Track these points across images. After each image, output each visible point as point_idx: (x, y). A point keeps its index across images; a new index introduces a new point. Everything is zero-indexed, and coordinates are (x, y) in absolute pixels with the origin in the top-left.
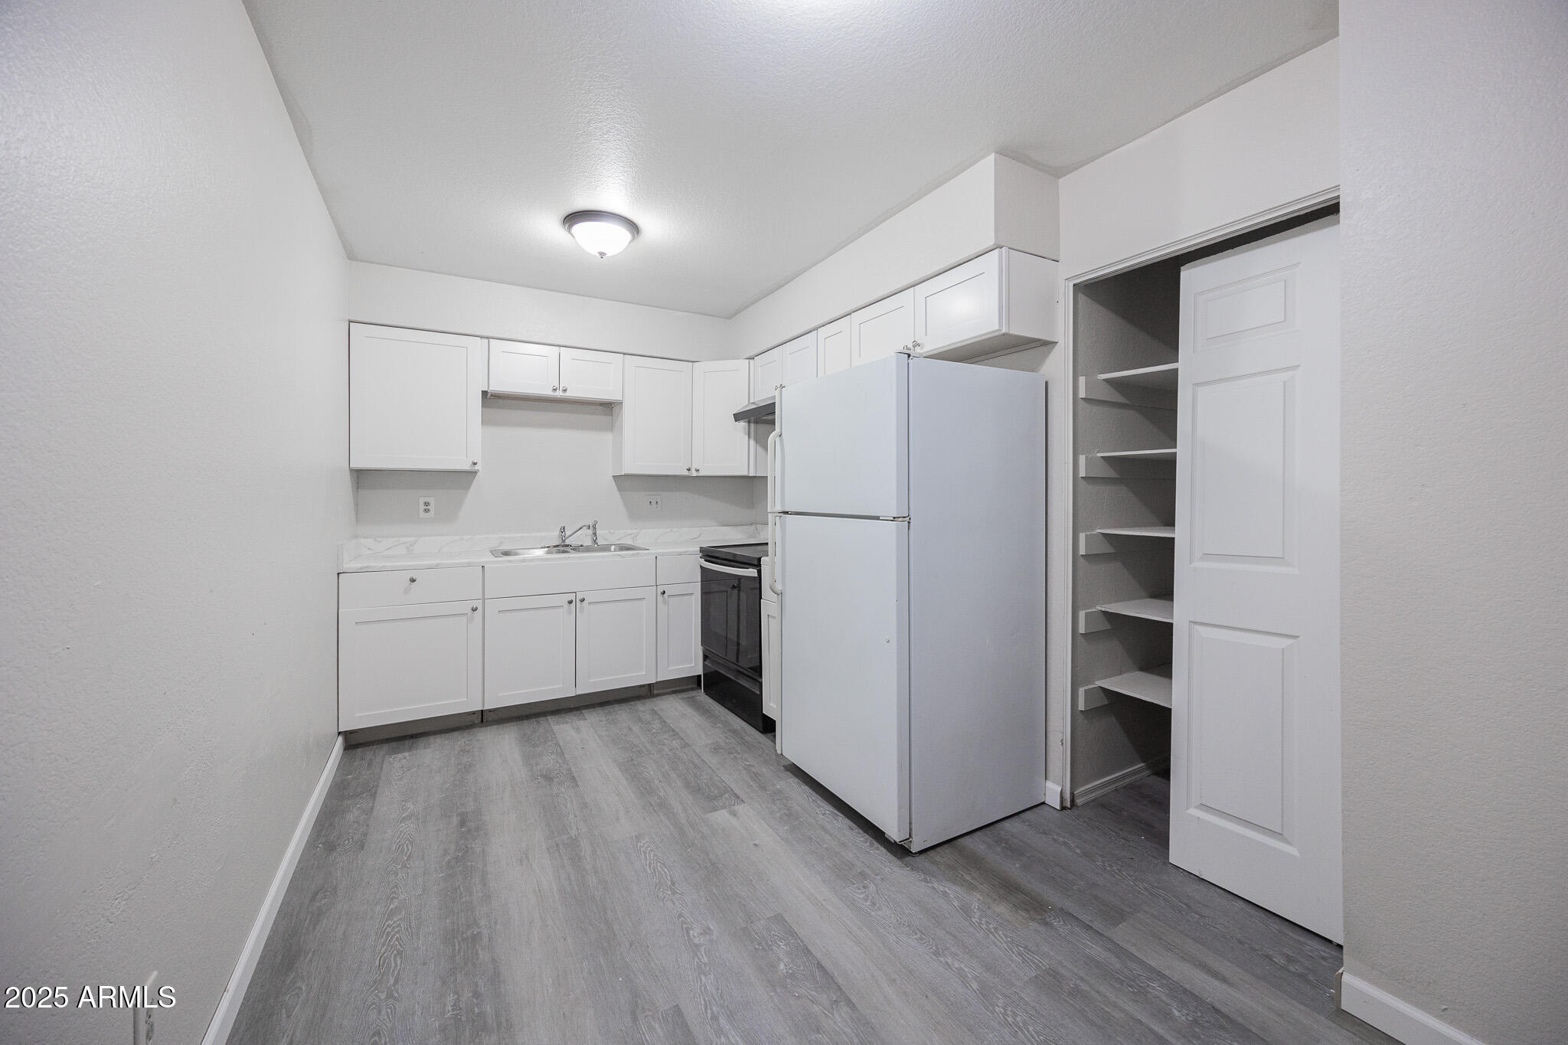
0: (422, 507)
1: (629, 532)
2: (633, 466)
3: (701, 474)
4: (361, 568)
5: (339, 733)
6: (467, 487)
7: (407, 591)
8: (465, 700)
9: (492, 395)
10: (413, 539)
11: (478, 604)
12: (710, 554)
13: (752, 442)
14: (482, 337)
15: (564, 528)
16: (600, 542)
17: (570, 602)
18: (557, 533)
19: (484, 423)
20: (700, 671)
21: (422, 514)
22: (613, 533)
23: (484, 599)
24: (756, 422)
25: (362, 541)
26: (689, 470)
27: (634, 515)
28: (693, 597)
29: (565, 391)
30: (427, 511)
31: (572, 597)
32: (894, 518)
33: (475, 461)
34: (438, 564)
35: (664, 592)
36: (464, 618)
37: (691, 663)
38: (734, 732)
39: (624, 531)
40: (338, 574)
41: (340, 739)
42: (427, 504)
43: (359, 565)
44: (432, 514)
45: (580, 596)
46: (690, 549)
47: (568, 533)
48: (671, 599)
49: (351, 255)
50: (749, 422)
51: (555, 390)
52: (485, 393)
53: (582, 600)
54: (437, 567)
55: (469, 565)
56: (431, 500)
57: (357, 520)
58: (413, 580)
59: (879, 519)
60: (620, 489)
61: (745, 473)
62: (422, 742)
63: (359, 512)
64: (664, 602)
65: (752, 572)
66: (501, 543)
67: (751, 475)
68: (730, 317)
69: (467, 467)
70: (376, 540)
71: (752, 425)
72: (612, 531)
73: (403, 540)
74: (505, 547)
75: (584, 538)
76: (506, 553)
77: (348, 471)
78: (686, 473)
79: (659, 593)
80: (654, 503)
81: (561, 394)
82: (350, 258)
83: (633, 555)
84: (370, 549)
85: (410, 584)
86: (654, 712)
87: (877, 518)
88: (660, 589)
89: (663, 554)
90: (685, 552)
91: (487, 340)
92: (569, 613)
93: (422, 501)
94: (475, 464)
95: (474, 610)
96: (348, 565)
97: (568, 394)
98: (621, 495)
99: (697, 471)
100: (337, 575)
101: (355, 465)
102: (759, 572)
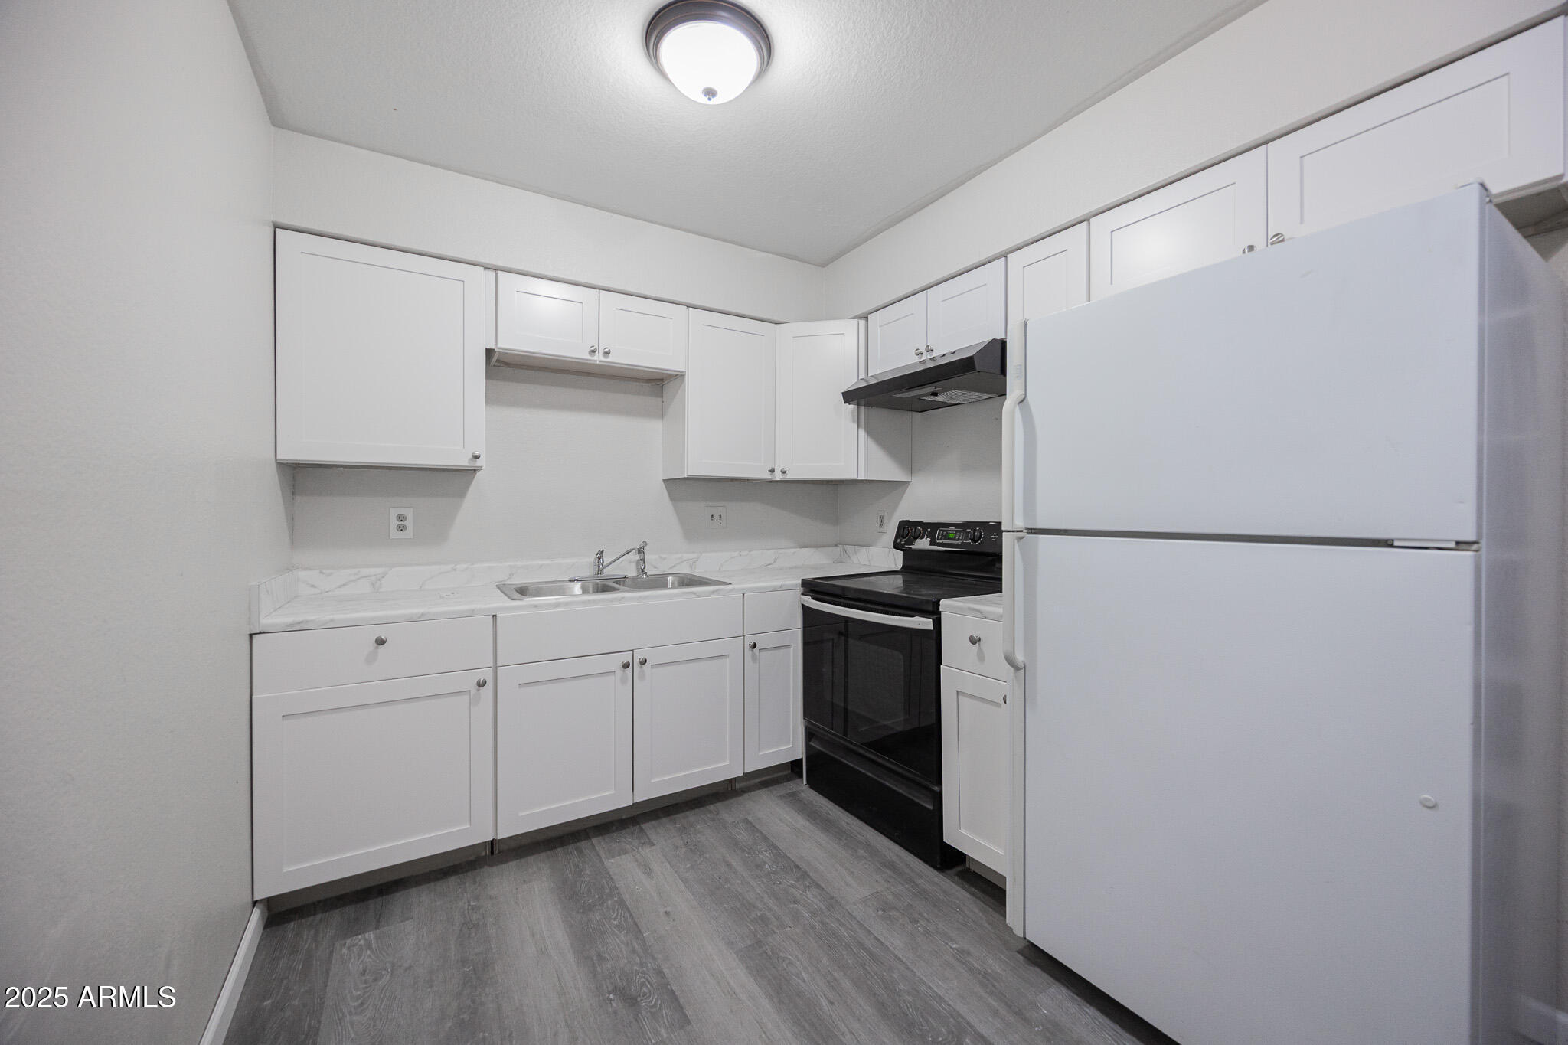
0: (395, 523)
1: (686, 556)
2: (699, 465)
3: (789, 476)
4: (291, 625)
5: (255, 903)
6: (461, 493)
7: (371, 659)
8: (468, 826)
9: (498, 361)
10: (379, 571)
11: (487, 675)
12: (814, 588)
13: (862, 433)
14: (487, 268)
15: (602, 552)
16: (650, 571)
17: (626, 666)
18: (592, 559)
19: (489, 401)
20: (799, 753)
21: (395, 534)
22: (664, 559)
23: (496, 667)
24: (868, 405)
25: (302, 574)
26: (772, 471)
27: (692, 533)
28: (792, 649)
29: (607, 353)
30: (401, 528)
31: (627, 657)
32: (1458, 543)
33: (477, 453)
34: (423, 615)
35: (755, 646)
36: (466, 697)
37: (789, 743)
38: (890, 866)
39: (679, 555)
40: (251, 635)
41: (256, 914)
42: (401, 518)
43: (290, 620)
44: (409, 533)
45: (639, 656)
46: (788, 583)
47: (607, 559)
48: (763, 654)
49: (277, 117)
50: (858, 405)
51: (593, 352)
52: (489, 353)
53: (644, 662)
54: (421, 617)
55: (472, 613)
56: (409, 513)
57: (292, 542)
58: (381, 642)
59: (1392, 546)
60: (673, 498)
61: (853, 476)
62: (399, 898)
63: (296, 532)
64: (755, 659)
65: (925, 623)
66: (511, 575)
67: (860, 478)
68: (823, 265)
69: (464, 462)
70: (321, 573)
71: (863, 408)
72: (664, 556)
73: (365, 571)
74: (519, 581)
75: (628, 568)
76: (523, 591)
77: (275, 464)
78: (768, 476)
79: (747, 646)
80: (716, 517)
81: (602, 358)
82: (274, 124)
83: (713, 592)
84: (313, 586)
85: (377, 648)
86: (751, 827)
87: (1388, 544)
88: (749, 641)
89: (752, 591)
90: (781, 586)
91: (492, 274)
92: (624, 681)
93: (394, 513)
94: (477, 457)
95: (481, 684)
96: (266, 621)
97: (611, 359)
98: (675, 508)
99: (784, 472)
100: (248, 637)
101: (285, 455)
102: (937, 623)
